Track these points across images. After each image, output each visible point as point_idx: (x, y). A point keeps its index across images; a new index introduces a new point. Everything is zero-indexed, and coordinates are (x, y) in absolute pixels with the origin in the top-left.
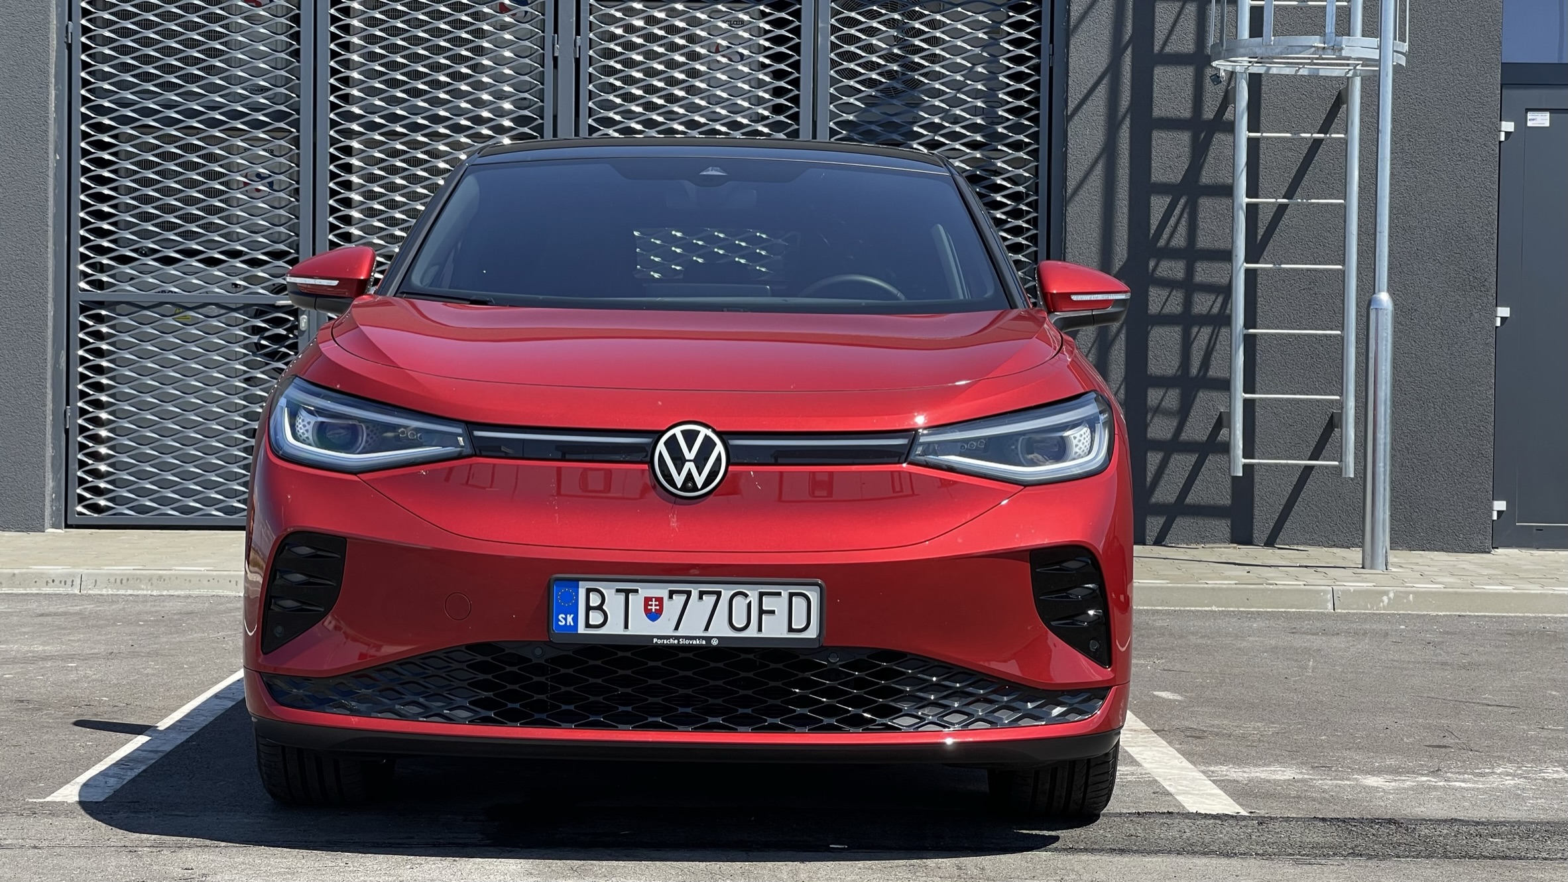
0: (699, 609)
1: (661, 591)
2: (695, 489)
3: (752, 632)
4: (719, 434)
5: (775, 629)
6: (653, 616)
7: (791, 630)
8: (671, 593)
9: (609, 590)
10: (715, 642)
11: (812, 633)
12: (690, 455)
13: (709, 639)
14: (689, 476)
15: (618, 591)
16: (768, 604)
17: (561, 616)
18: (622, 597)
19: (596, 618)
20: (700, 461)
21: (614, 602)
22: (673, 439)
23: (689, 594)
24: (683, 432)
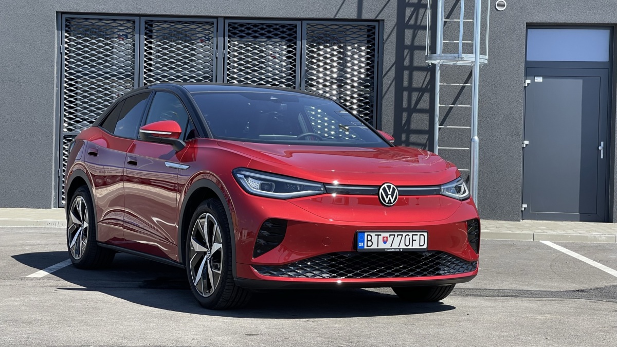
0: (397, 239)
1: (387, 235)
2: (391, 203)
3: (410, 247)
4: (395, 186)
5: (416, 246)
6: (385, 242)
7: (420, 246)
8: (390, 235)
9: (373, 234)
10: (401, 250)
11: (425, 246)
12: (390, 193)
13: (400, 249)
14: (390, 200)
15: (376, 235)
16: (415, 238)
17: (360, 243)
18: (377, 236)
19: (370, 243)
20: (392, 195)
21: (375, 239)
22: (384, 188)
23: (394, 235)
24: (387, 186)
